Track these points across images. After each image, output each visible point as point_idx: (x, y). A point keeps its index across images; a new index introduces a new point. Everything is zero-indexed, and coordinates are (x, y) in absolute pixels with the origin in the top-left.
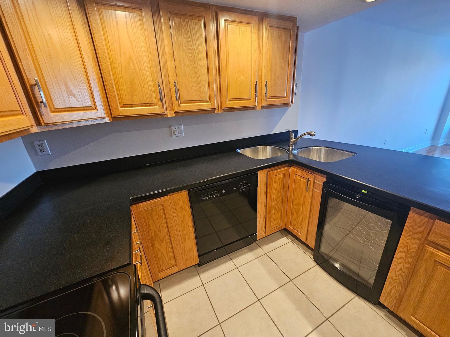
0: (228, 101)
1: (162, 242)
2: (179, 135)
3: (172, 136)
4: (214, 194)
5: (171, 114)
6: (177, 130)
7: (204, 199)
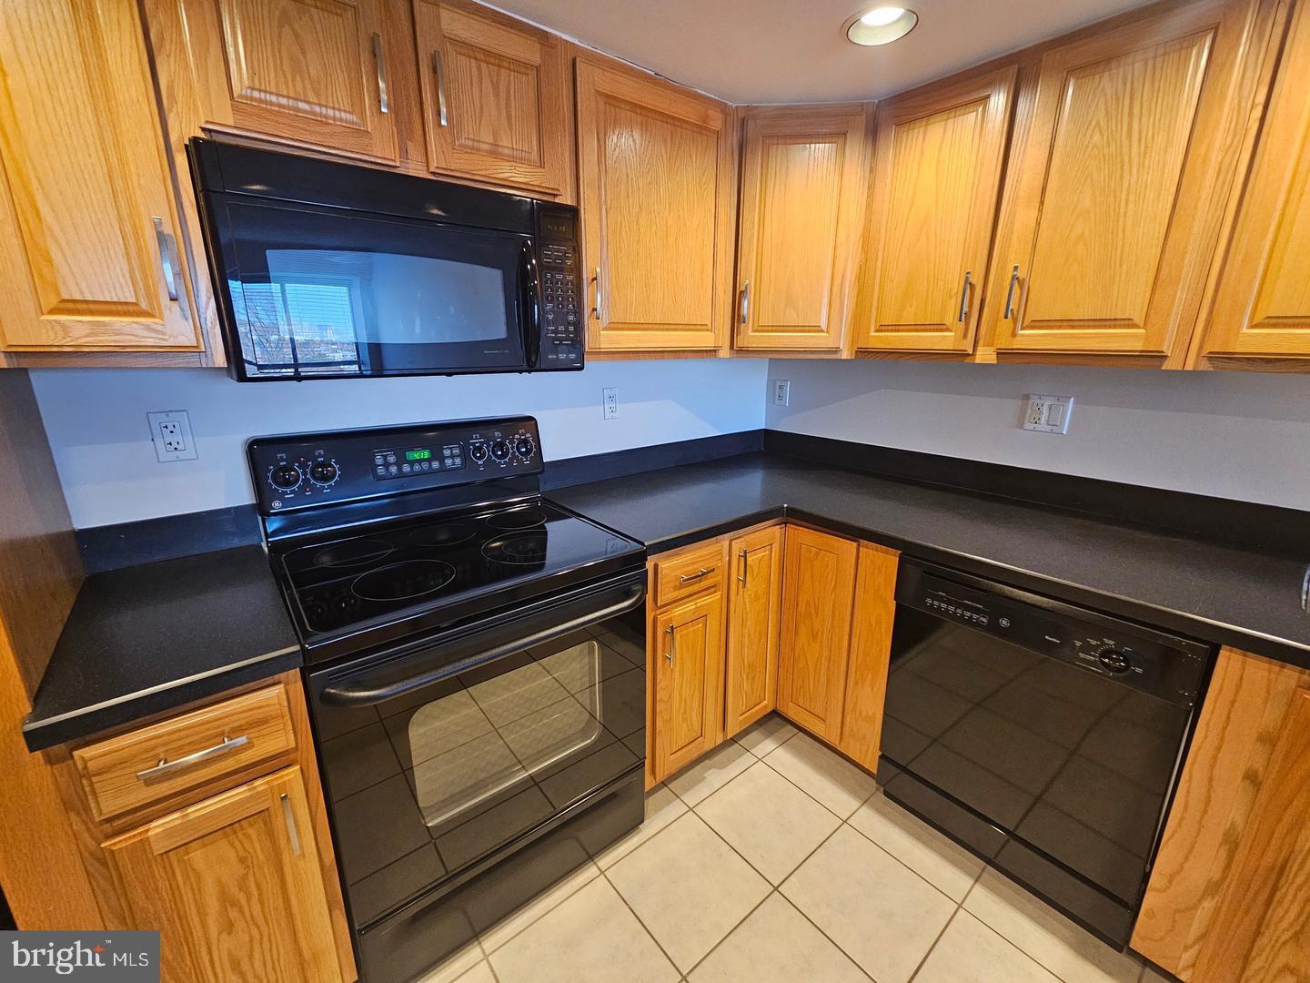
1: (814, 636)
2: (1048, 428)
3: (1021, 425)
4: (968, 608)
5: (985, 355)
6: (1045, 410)
7: (932, 605)
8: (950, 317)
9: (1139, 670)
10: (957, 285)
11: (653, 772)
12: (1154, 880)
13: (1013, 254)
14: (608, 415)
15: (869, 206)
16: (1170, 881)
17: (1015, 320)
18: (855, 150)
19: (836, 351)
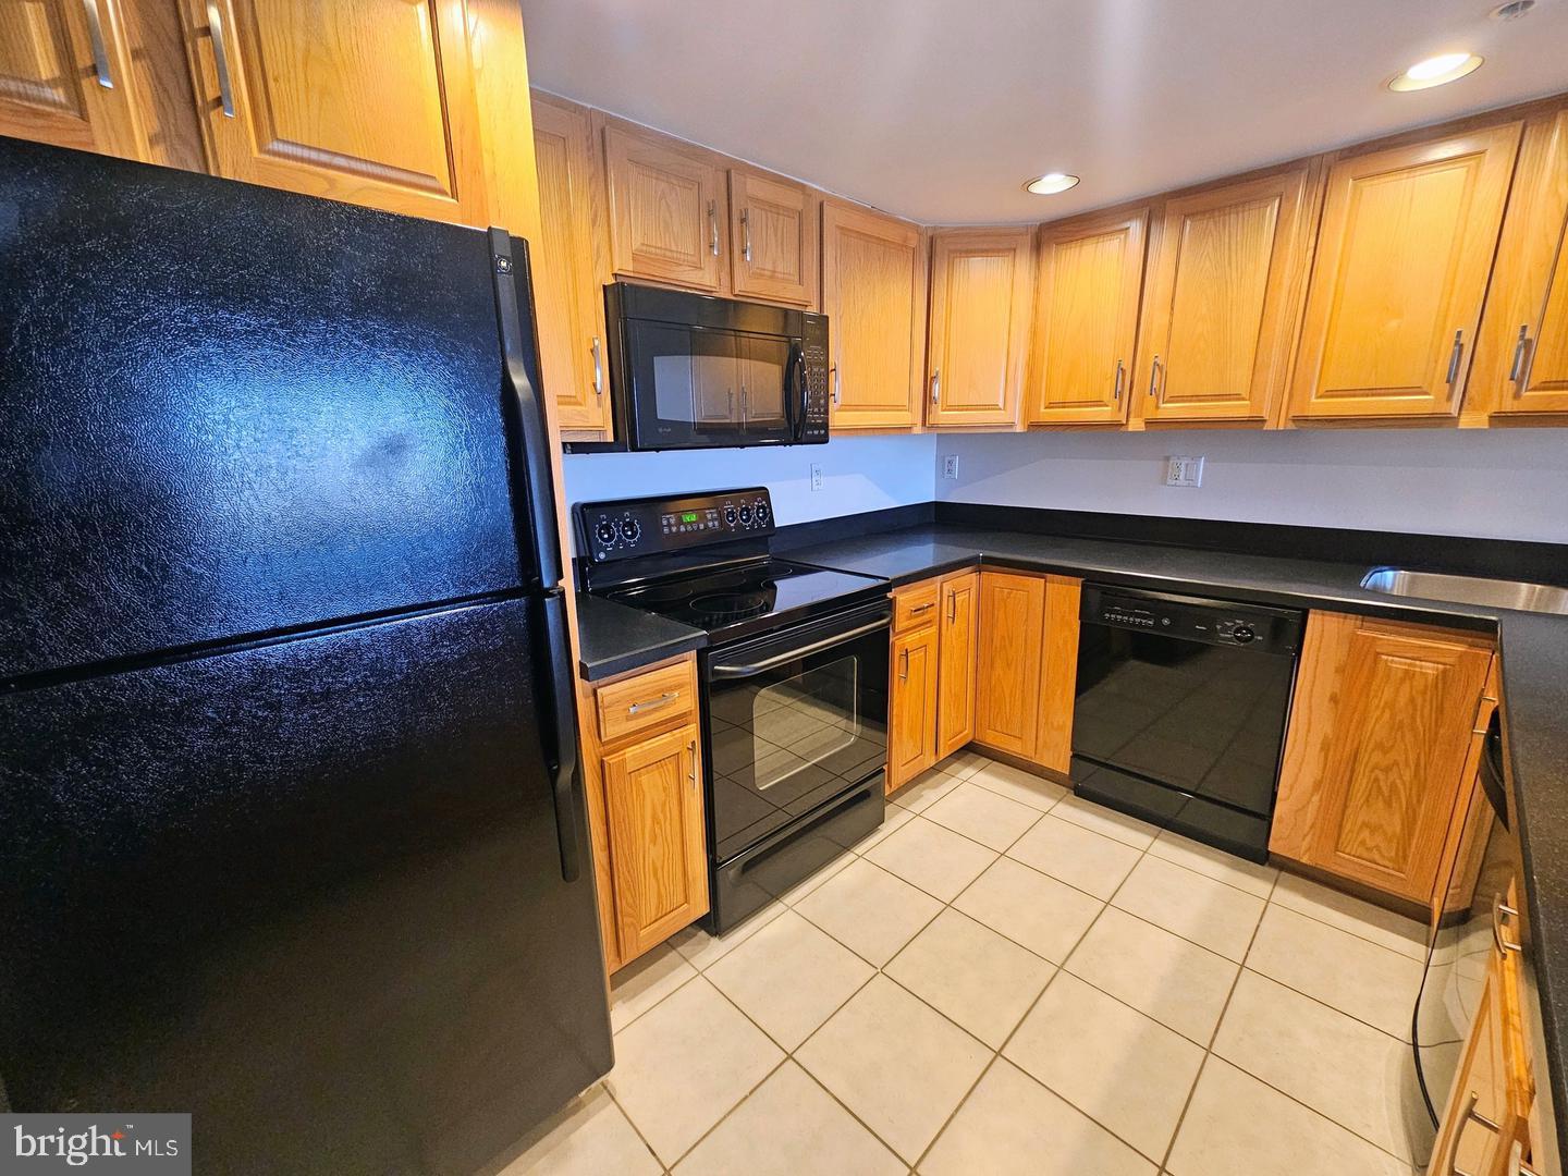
0: (1318, 397)
1: (1009, 667)
2: (1186, 483)
3: (1164, 483)
4: (1137, 615)
5: (1136, 425)
6: (1183, 467)
7: (1110, 618)
8: (1107, 395)
9: (1260, 638)
10: (1112, 370)
11: (889, 782)
12: (1282, 792)
13: (1153, 347)
14: (815, 487)
15: (1036, 308)
16: (1291, 790)
17: (1158, 397)
18: (1023, 264)
19: (1012, 425)
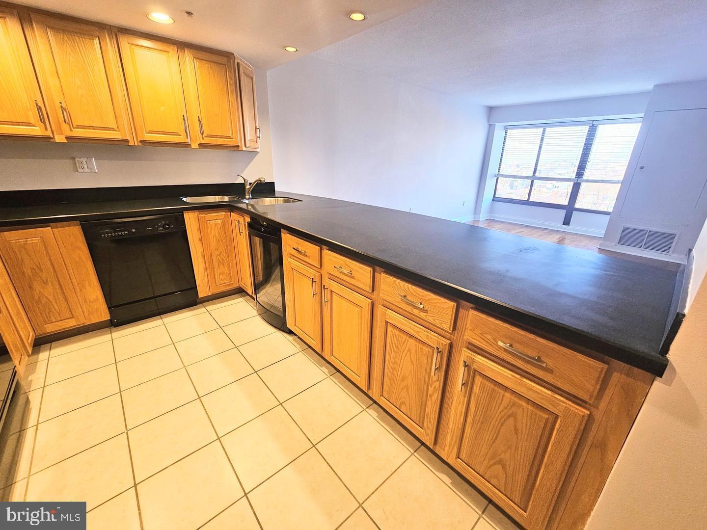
0: (146, 133)
1: (46, 283)
2: (89, 171)
3: (77, 170)
4: (120, 231)
5: (61, 139)
6: (85, 163)
7: (104, 236)
9: (172, 226)
13: (55, 97)
17: (69, 125)
